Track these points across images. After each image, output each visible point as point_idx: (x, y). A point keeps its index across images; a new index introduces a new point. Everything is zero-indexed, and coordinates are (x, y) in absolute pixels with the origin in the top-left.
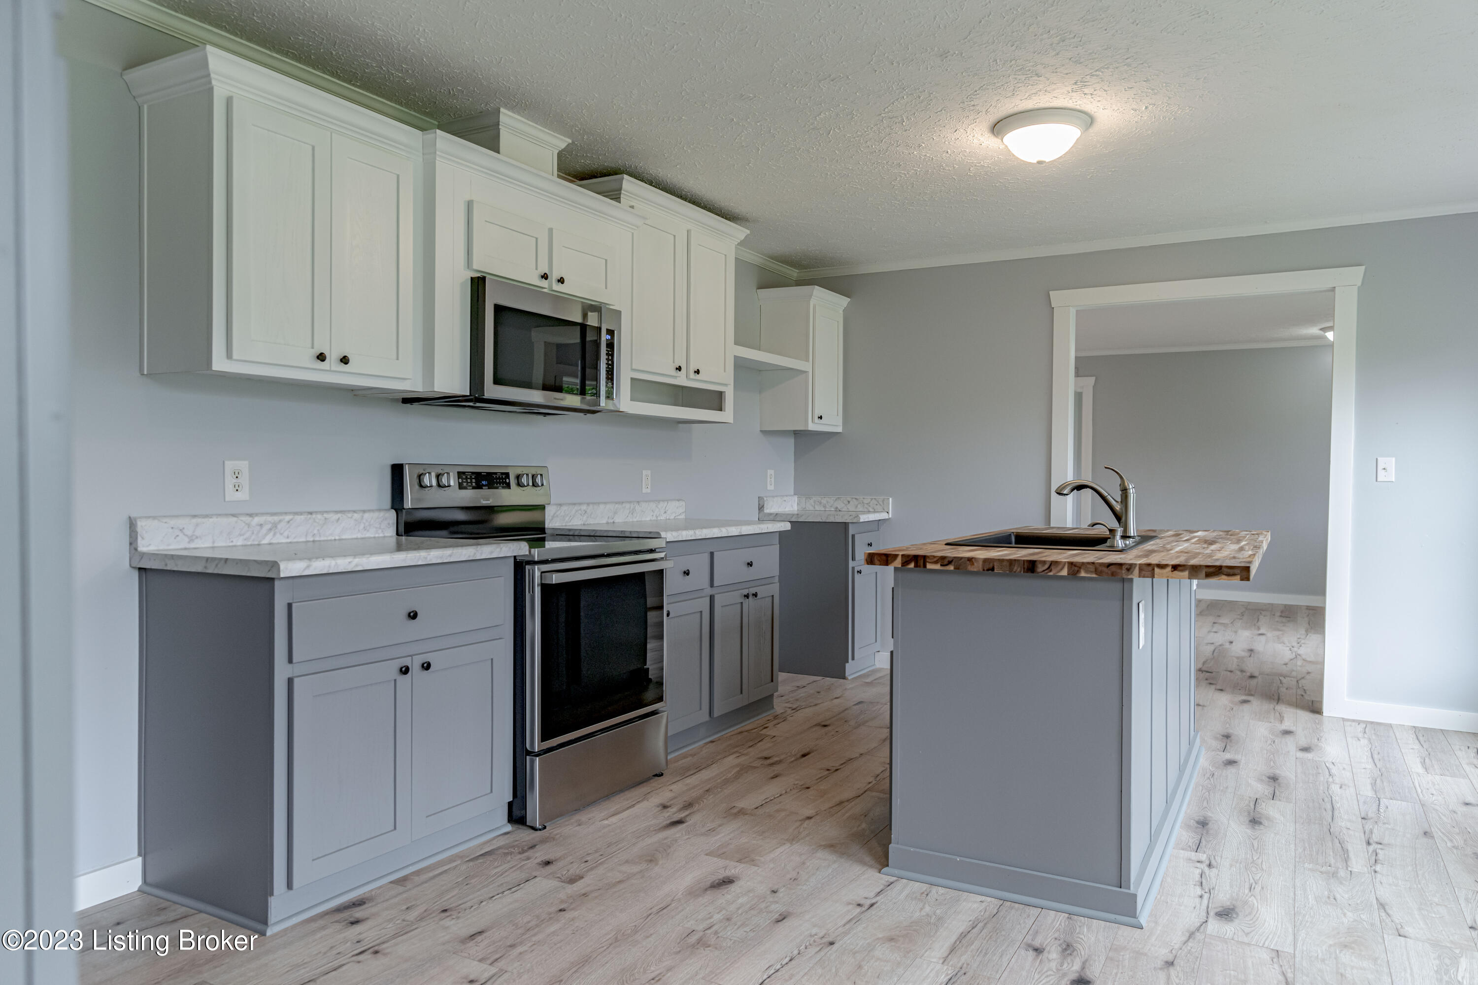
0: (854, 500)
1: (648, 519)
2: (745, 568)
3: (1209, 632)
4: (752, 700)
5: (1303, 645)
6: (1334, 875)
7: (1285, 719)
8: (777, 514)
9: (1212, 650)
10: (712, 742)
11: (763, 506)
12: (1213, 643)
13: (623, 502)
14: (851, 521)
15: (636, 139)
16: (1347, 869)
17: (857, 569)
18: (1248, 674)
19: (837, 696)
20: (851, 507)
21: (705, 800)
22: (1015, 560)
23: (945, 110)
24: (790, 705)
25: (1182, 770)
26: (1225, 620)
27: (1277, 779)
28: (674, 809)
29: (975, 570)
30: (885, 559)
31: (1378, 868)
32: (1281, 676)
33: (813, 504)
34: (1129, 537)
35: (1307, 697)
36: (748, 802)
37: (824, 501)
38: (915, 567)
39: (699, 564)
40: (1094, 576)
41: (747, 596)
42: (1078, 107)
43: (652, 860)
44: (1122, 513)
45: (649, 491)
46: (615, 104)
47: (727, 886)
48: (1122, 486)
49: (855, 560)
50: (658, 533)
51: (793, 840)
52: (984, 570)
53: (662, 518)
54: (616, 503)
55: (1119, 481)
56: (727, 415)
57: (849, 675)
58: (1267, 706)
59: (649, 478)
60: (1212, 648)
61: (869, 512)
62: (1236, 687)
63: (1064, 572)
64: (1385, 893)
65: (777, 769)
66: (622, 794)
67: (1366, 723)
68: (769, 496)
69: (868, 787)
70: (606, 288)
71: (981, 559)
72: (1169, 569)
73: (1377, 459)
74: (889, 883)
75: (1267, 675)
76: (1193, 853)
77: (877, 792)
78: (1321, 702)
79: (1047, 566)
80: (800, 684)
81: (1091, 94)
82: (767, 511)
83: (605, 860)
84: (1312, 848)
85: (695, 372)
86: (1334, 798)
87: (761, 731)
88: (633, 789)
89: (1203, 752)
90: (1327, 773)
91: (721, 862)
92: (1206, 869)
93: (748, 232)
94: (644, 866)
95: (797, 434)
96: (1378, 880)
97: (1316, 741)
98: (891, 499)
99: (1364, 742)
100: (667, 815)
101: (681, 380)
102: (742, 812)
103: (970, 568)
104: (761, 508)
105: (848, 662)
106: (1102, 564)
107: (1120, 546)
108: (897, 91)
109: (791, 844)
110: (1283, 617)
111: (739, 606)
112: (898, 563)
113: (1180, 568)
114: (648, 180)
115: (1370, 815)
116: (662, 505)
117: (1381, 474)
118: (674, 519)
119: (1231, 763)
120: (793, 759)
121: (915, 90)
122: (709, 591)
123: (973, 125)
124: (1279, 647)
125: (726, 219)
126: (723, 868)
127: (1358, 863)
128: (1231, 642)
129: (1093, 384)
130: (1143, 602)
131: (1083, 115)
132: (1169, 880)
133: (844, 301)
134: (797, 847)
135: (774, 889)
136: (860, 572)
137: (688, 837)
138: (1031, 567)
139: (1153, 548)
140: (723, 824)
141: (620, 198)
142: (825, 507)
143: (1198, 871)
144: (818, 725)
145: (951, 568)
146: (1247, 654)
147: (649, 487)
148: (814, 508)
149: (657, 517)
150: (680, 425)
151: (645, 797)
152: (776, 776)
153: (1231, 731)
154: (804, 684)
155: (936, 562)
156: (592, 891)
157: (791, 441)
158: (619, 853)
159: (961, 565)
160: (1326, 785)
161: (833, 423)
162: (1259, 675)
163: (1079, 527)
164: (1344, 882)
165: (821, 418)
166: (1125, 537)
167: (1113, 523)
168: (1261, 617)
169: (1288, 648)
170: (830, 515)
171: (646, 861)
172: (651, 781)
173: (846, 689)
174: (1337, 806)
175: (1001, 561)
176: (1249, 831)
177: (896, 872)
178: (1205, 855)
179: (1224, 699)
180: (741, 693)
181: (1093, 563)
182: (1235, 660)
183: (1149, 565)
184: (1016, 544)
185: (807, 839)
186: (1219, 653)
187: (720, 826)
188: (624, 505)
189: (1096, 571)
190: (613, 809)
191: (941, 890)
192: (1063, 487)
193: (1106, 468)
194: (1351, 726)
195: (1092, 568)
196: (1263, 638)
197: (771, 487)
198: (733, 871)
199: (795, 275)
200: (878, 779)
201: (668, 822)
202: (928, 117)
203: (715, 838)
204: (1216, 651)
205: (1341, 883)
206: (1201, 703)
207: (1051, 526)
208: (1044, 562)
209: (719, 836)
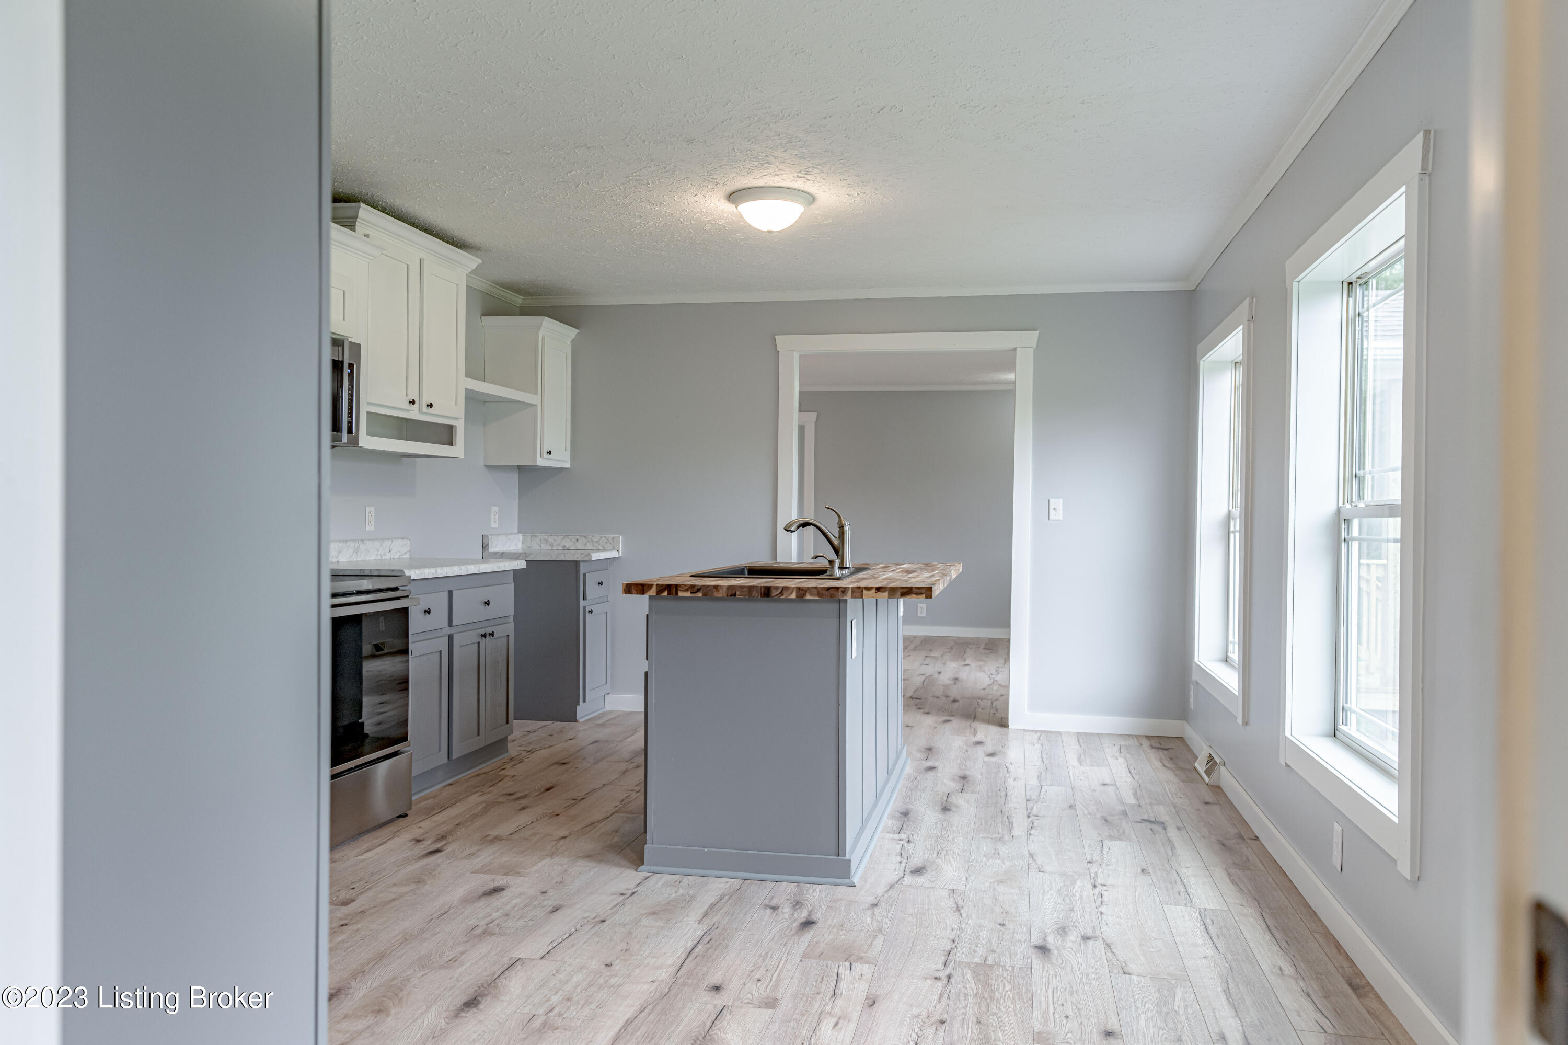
0: (583, 538)
1: (373, 558)
2: (482, 607)
3: (921, 665)
4: (488, 743)
5: (1000, 673)
6: (1001, 839)
7: (978, 733)
8: (503, 553)
9: (922, 681)
10: (451, 784)
11: (487, 545)
12: (923, 675)
13: (347, 541)
14: (582, 560)
15: (380, 173)
16: (1010, 834)
17: (587, 609)
18: (952, 699)
19: (571, 738)
20: (580, 546)
21: (458, 833)
22: (754, 586)
23: (687, 180)
24: (524, 749)
25: (889, 773)
26: (936, 654)
27: (966, 778)
28: (429, 842)
29: (720, 596)
30: (641, 588)
31: (1033, 832)
32: (979, 699)
33: (539, 543)
34: (846, 568)
35: (998, 715)
36: (503, 830)
37: (551, 539)
38: (668, 595)
39: (439, 603)
40: (817, 598)
41: (484, 636)
42: (802, 189)
43: (419, 881)
44: (840, 548)
45: (372, 528)
46: (368, 144)
47: (499, 893)
48: (839, 523)
49: (586, 599)
50: (402, 571)
51: (551, 855)
52: (728, 596)
53: (387, 557)
54: (340, 541)
55: (837, 519)
56: (457, 450)
57: (580, 718)
58: (964, 723)
59: (373, 515)
60: (923, 678)
61: (598, 550)
62: (941, 710)
63: (794, 596)
64: (1033, 847)
65: (524, 802)
66: (369, 835)
67: (1041, 732)
68: (494, 535)
69: (615, 810)
70: (344, 320)
71: (725, 586)
72: (874, 590)
73: (1049, 500)
74: (645, 878)
75: (968, 698)
76: (897, 835)
77: (624, 813)
78: (1007, 718)
79: (779, 591)
80: (529, 729)
81: (813, 181)
82: (492, 549)
83: (373, 885)
84: (987, 823)
85: (428, 405)
86: (1008, 788)
87: (499, 772)
88: (379, 830)
89: (909, 761)
90: (1006, 771)
91: (488, 877)
92: (906, 845)
93: (480, 261)
94: (413, 886)
95: (521, 469)
96: (1031, 839)
97: (1001, 748)
98: (621, 537)
99: (1038, 746)
100: (423, 847)
101: (414, 414)
102: (497, 839)
103: (717, 595)
104: (485, 547)
105: (579, 705)
106: (823, 588)
107: (838, 575)
108: (646, 162)
109: (551, 858)
110: (987, 649)
111: (476, 646)
112: (653, 592)
113: (882, 590)
114: (382, 207)
115: (1033, 797)
116: (387, 543)
117: (1052, 512)
118: (399, 558)
119: (931, 768)
120: (537, 793)
121: (662, 162)
122: (448, 631)
123: (712, 193)
124: (980, 675)
125: (457, 246)
126: (491, 880)
127: (1018, 831)
128: (940, 673)
129: (815, 420)
130: (855, 620)
131: (807, 195)
132: (876, 854)
133: (573, 332)
134: (557, 860)
135: (544, 890)
136: (591, 612)
137: (449, 861)
138: (766, 592)
139: (865, 576)
140: (482, 849)
141: (355, 226)
142: (551, 545)
143: (899, 847)
144: (557, 763)
145: (700, 595)
146: (952, 682)
147: (373, 524)
148: (540, 546)
149: (381, 556)
150: (404, 459)
151: (395, 834)
152: (523, 808)
153: (933, 745)
154: (535, 729)
155: (686, 590)
156: (370, 908)
157: (515, 476)
158: (384, 879)
159: (708, 593)
160: (1003, 780)
161: (561, 458)
162: (961, 698)
163: (801, 562)
164: (1007, 843)
165: (550, 453)
166: (842, 568)
167: (832, 555)
168: (968, 650)
169: (988, 676)
170: (560, 554)
171: (414, 882)
172: (396, 822)
173: (579, 731)
174: (1009, 793)
175: (742, 587)
176: (941, 816)
177: (652, 868)
178: (906, 835)
179: (929, 720)
180: (478, 735)
181: (816, 587)
182: (941, 687)
183: (859, 588)
184: (748, 574)
185: (566, 853)
186: (928, 682)
187: (479, 850)
188: (348, 543)
189: (819, 594)
190: (365, 847)
191: (692, 878)
192: (791, 524)
193: (826, 507)
194: (1029, 735)
195: (815, 591)
196: (967, 668)
197: (494, 525)
198: (501, 882)
199: (520, 301)
200: (623, 803)
201: (426, 852)
202: (672, 183)
203: (477, 860)
204: (926, 681)
205: (1004, 844)
206: (910, 725)
207: (778, 561)
208: (777, 588)
209: (480, 858)
